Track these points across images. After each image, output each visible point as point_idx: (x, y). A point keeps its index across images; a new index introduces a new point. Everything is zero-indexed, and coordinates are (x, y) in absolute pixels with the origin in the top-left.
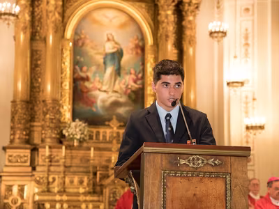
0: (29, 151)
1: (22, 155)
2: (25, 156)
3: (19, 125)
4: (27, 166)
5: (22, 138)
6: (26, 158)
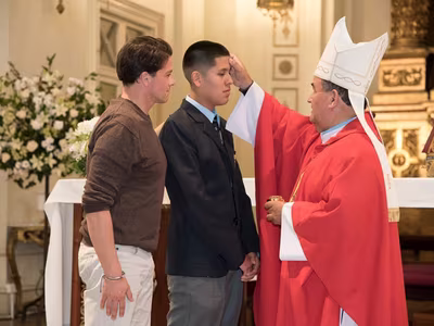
0: (423, 60)
1: (409, 70)
2: (415, 72)
3: (404, 9)
4: (420, 92)
5: (410, 36)
6: (417, 76)
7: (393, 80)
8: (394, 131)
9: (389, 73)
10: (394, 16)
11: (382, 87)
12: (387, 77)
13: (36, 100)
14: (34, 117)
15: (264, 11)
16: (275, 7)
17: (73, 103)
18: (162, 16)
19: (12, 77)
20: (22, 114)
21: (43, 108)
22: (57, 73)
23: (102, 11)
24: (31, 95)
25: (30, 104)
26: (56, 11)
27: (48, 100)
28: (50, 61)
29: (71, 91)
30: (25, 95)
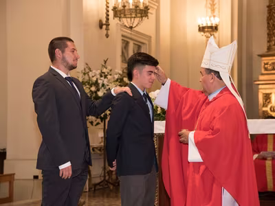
7: (270, 68)
8: (271, 94)
9: (267, 64)
10: (268, 34)
11: (263, 72)
12: (266, 66)
13: (99, 81)
14: (98, 90)
15: (202, 33)
16: (208, 31)
17: (118, 83)
18: (150, 37)
19: (87, 70)
20: (93, 89)
21: (103, 85)
22: (109, 68)
23: (123, 36)
24: (97, 79)
25: (96, 84)
26: (105, 37)
27: (106, 81)
28: (105, 62)
29: (116, 77)
30: (94, 79)
